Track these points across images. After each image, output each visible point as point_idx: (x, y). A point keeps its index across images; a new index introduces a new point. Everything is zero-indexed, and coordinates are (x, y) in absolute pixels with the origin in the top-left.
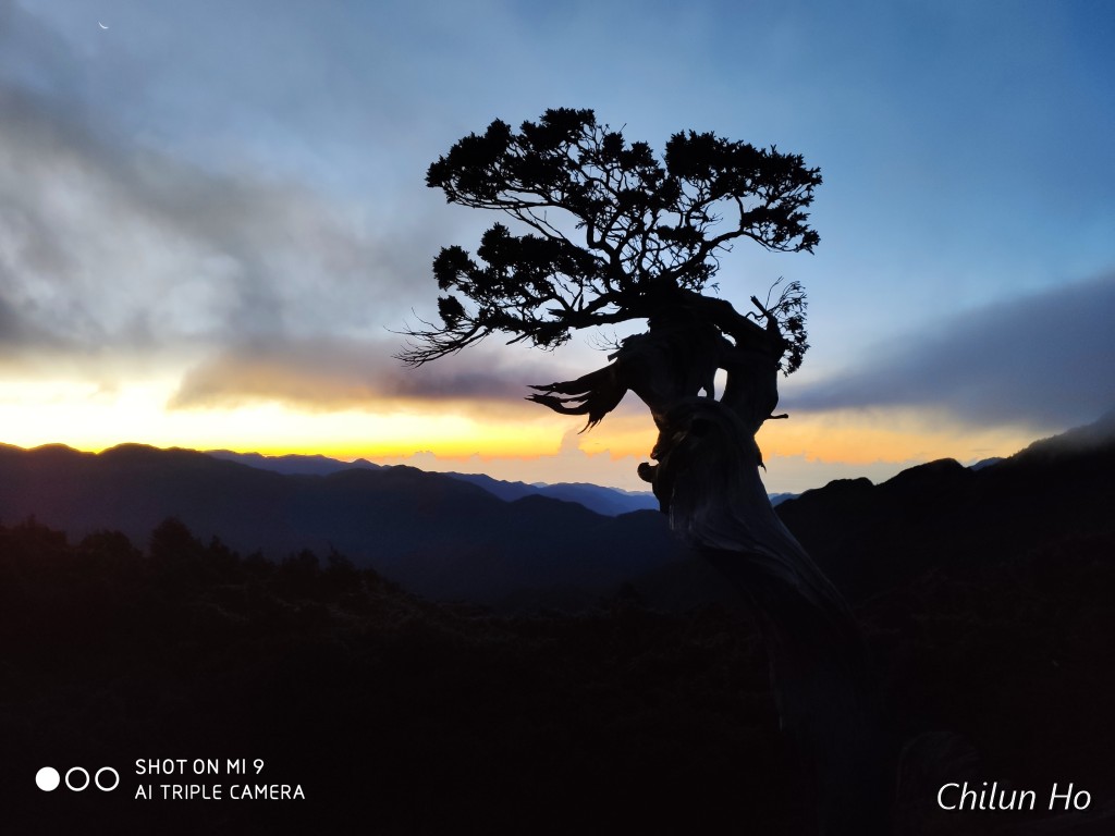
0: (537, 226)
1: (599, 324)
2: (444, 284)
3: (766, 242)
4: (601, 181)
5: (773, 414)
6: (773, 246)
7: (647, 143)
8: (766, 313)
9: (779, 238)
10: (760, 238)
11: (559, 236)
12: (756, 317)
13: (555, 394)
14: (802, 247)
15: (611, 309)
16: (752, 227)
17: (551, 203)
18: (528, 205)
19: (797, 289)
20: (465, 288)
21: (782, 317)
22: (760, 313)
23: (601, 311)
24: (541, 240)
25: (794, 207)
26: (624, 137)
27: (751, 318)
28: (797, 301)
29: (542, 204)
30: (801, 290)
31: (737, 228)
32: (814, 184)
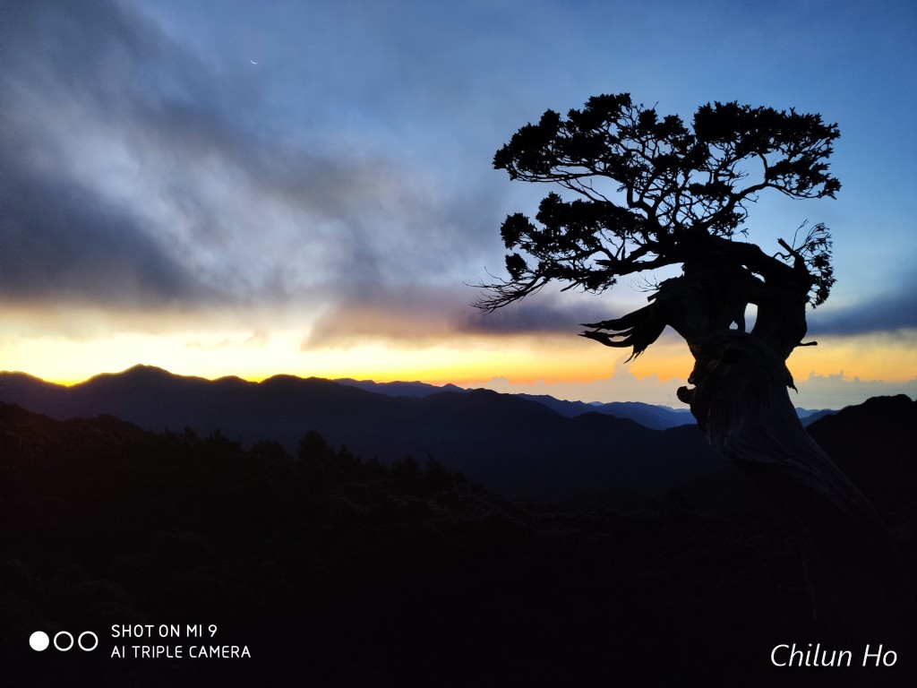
0: (584, 193)
1: (640, 271)
2: (509, 245)
3: (790, 191)
4: (638, 151)
5: (803, 342)
6: (797, 194)
7: (677, 116)
8: (793, 253)
9: (802, 186)
10: (785, 188)
11: (603, 200)
12: (784, 257)
13: (603, 331)
14: (824, 193)
15: (650, 257)
16: (776, 179)
17: (596, 173)
18: (576, 176)
19: (822, 230)
20: (527, 246)
21: (808, 256)
22: (787, 253)
23: (640, 259)
24: (588, 203)
25: (815, 159)
26: (657, 112)
27: (779, 258)
28: (822, 241)
29: (588, 175)
30: (825, 231)
31: (762, 181)
32: (833, 138)
